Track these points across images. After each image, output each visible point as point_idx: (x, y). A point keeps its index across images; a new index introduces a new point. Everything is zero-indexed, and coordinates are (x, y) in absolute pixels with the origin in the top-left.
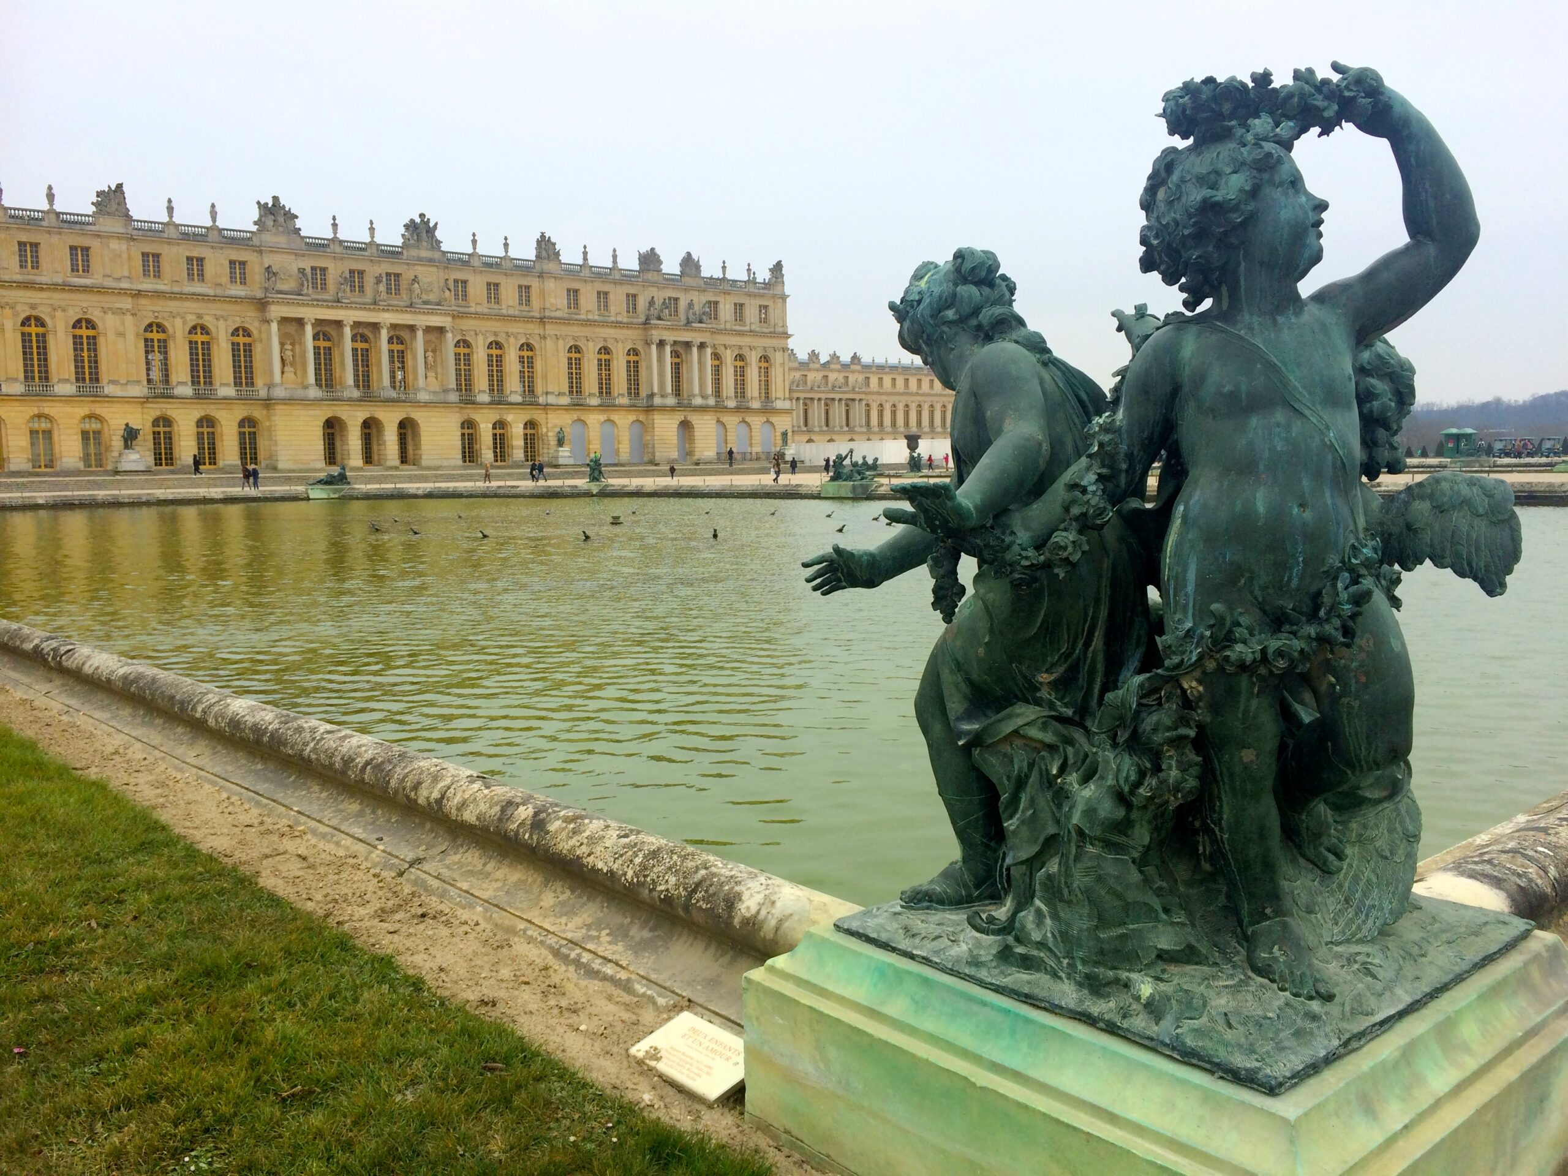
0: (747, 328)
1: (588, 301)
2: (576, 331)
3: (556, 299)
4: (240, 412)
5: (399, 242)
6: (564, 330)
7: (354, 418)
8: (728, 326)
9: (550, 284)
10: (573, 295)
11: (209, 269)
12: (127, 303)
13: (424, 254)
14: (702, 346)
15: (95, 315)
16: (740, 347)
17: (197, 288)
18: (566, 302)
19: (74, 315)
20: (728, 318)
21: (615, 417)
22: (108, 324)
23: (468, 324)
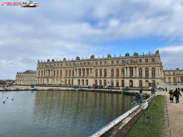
0: (148, 63)
1: (115, 62)
2: (112, 67)
3: (109, 62)
4: (72, 79)
5: (90, 58)
6: (110, 67)
7: (81, 79)
8: (143, 63)
9: (109, 61)
10: (112, 62)
11: (71, 64)
12: (64, 69)
13: (92, 59)
14: (136, 67)
15: (62, 70)
16: (146, 67)
17: (70, 67)
18: (111, 63)
19: (60, 70)
20: (144, 62)
21: (118, 79)
22: (63, 71)
23: (97, 67)
